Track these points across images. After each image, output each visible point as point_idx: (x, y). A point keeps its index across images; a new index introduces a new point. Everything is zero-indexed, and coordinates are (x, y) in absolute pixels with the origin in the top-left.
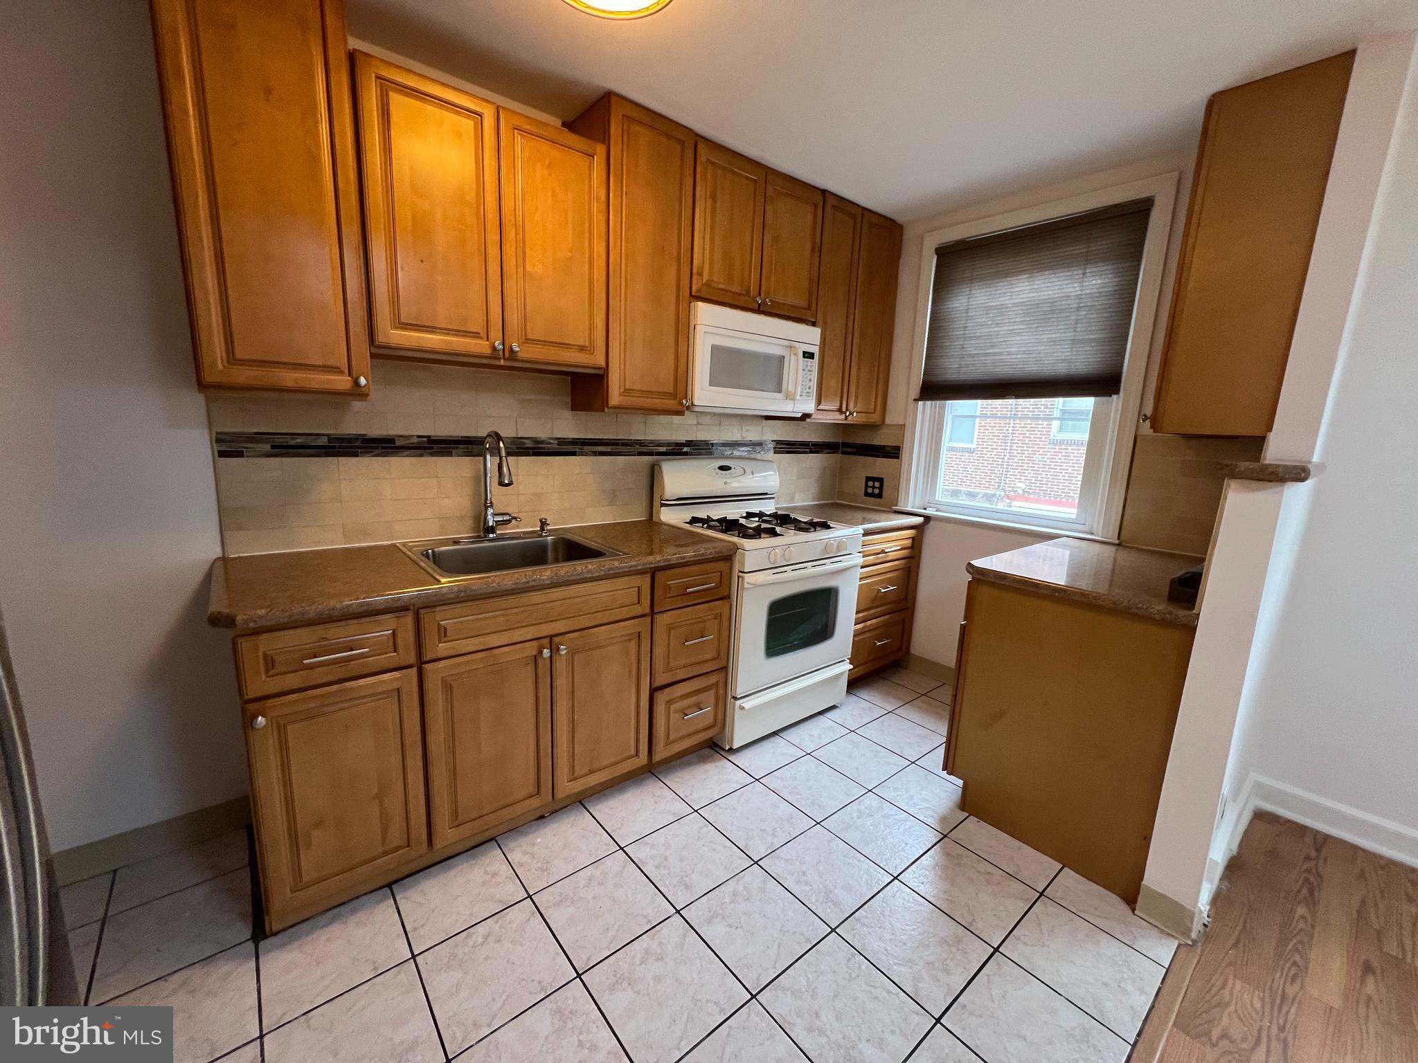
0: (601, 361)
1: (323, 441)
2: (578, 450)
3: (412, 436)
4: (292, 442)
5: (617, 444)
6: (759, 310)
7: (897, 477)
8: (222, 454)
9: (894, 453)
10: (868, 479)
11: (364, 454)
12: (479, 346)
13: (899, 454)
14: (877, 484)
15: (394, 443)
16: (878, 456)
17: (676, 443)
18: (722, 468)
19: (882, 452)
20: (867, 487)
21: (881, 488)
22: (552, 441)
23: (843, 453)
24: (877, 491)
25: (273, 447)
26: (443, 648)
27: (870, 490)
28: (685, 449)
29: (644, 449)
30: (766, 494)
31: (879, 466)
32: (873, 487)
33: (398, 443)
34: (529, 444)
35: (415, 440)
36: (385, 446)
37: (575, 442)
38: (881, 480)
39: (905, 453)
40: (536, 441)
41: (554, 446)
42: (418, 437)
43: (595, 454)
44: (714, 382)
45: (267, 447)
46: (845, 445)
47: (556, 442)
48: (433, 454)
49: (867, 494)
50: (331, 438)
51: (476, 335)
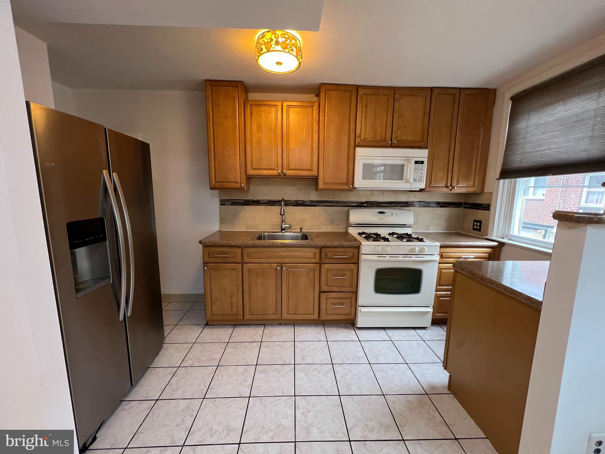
0: (316, 174)
1: (242, 201)
2: (318, 205)
3: (265, 200)
4: (236, 202)
5: (334, 202)
6: (392, 146)
7: (488, 221)
8: (221, 204)
9: (487, 207)
10: (475, 221)
11: (252, 205)
12: (275, 172)
13: (489, 208)
14: (478, 224)
15: (260, 202)
16: (480, 209)
17: (360, 202)
18: (380, 213)
19: (481, 207)
20: (474, 225)
21: (480, 226)
22: (308, 201)
23: (464, 207)
24: (478, 227)
25: (231, 203)
26: (248, 260)
27: (475, 227)
28: (365, 205)
29: (345, 205)
30: (406, 225)
31: (480, 214)
32: (477, 225)
33: (261, 202)
34: (300, 202)
35: (266, 201)
36: (257, 203)
37: (317, 202)
38: (480, 222)
39: (492, 208)
40: (303, 201)
41: (309, 203)
42: (266, 200)
43: (325, 206)
44: (364, 178)
45: (230, 203)
46: (465, 203)
47: (310, 202)
48: (270, 205)
49: (474, 229)
50: (245, 201)
51: (274, 169)
